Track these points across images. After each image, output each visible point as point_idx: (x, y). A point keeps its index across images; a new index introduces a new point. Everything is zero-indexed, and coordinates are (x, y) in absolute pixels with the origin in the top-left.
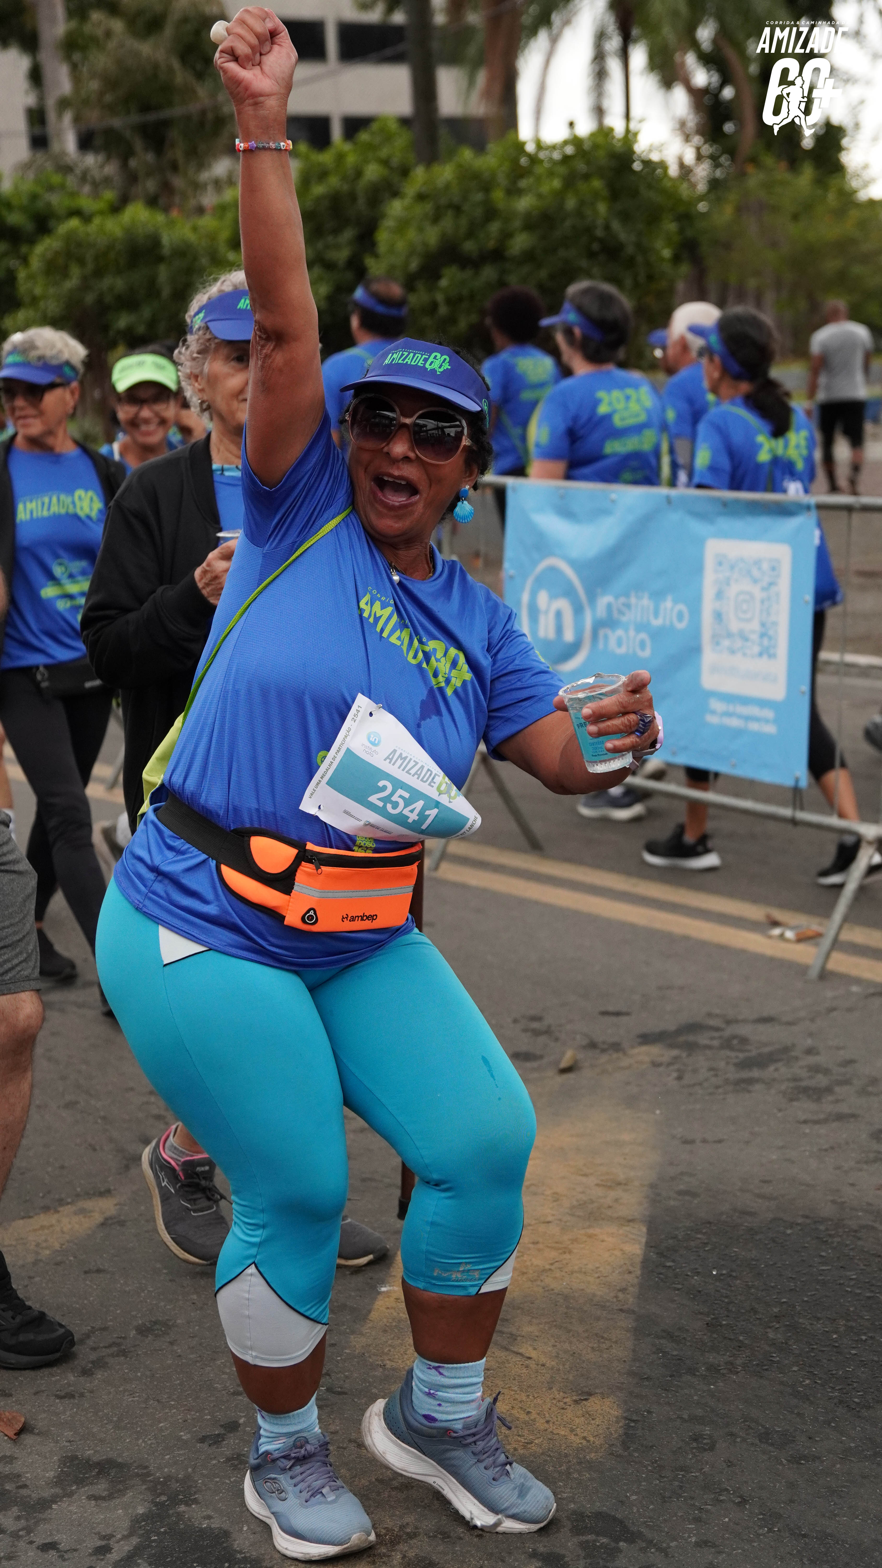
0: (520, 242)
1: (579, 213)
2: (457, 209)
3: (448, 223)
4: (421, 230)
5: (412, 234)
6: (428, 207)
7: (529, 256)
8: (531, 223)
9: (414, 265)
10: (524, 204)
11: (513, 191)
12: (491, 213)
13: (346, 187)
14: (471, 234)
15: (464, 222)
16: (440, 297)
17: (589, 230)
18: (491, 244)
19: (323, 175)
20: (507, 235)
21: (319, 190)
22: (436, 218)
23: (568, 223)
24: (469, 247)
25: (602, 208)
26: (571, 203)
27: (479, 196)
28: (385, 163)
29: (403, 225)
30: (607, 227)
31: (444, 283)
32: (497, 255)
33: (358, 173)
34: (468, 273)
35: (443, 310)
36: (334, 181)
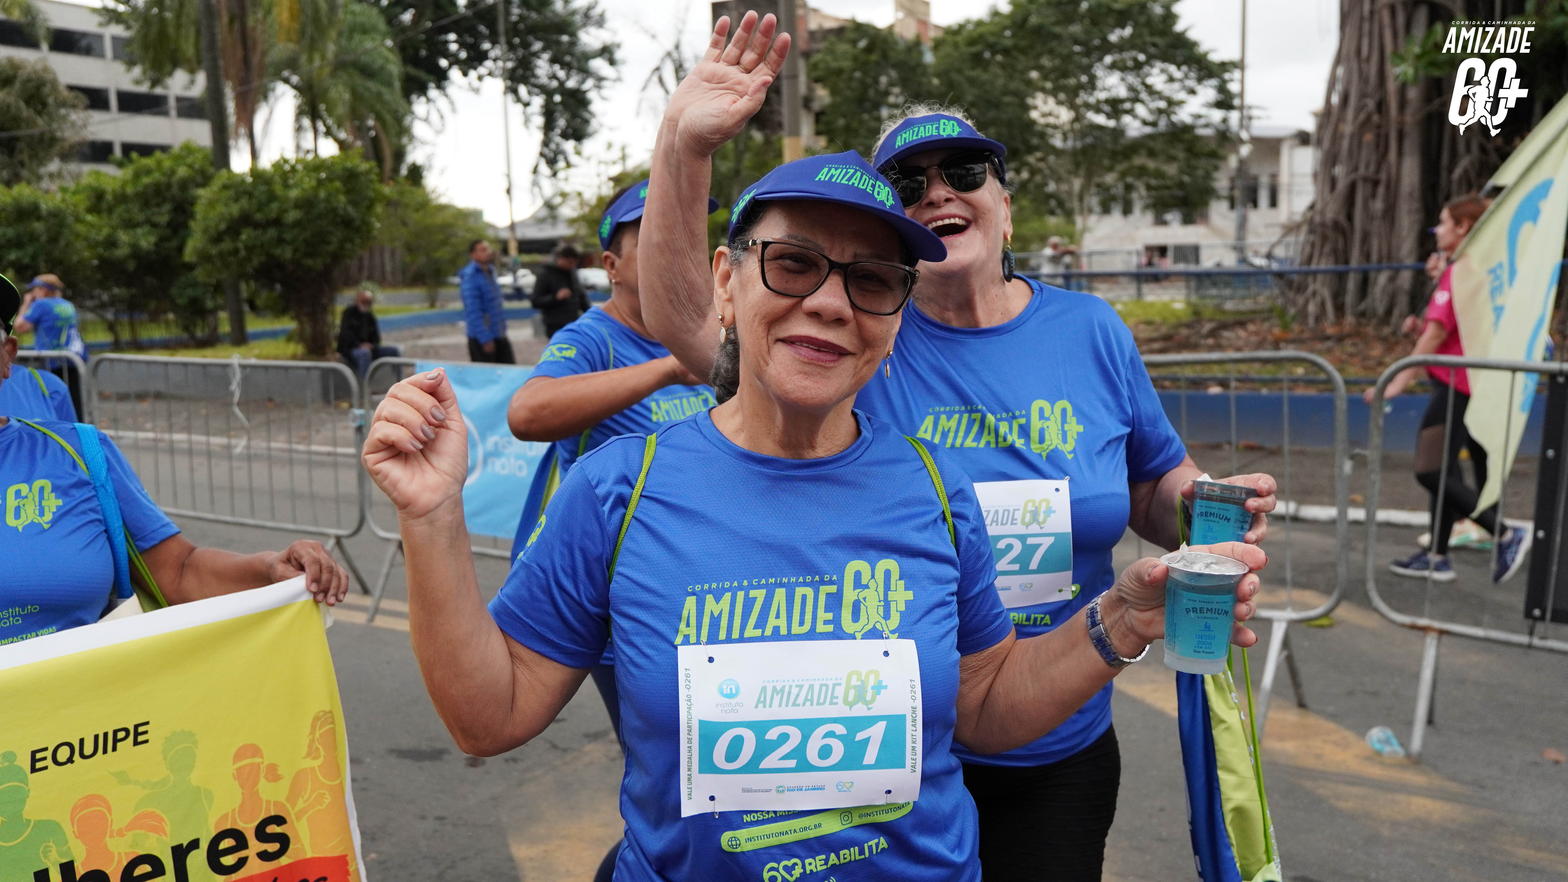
0: (292, 215)
1: (328, 200)
2: (250, 195)
3: (244, 202)
4: (226, 205)
5: (221, 209)
6: (231, 193)
7: (297, 224)
8: (299, 204)
9: (223, 226)
10: (294, 193)
11: (286, 186)
12: (272, 197)
13: (163, 179)
14: (259, 209)
15: (254, 201)
16: (240, 245)
17: (334, 210)
18: (273, 215)
19: (148, 172)
20: (283, 211)
21: (146, 180)
22: (236, 200)
23: (322, 206)
24: (259, 216)
25: (342, 198)
26: (322, 194)
27: (263, 188)
28: (190, 166)
29: (211, 204)
30: (345, 209)
31: (244, 237)
32: (277, 222)
33: (173, 172)
34: (259, 232)
35: (243, 253)
36: (157, 176)
